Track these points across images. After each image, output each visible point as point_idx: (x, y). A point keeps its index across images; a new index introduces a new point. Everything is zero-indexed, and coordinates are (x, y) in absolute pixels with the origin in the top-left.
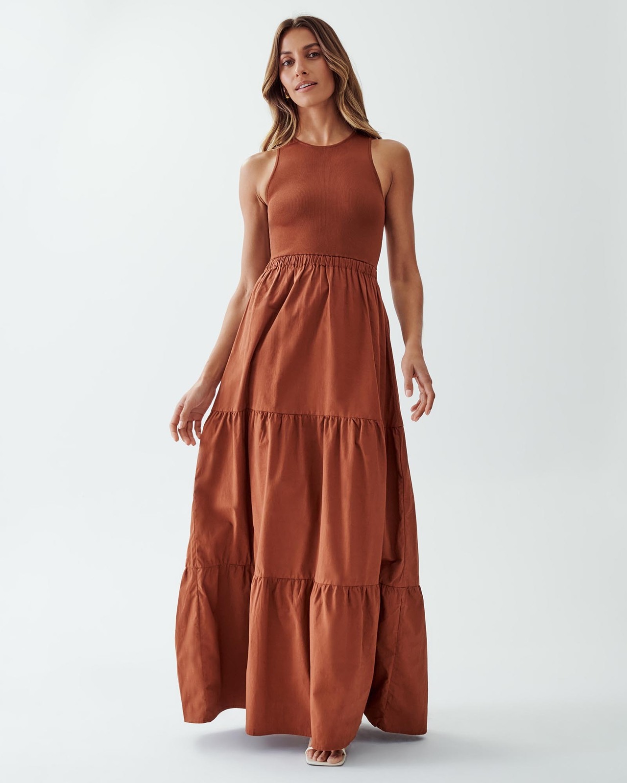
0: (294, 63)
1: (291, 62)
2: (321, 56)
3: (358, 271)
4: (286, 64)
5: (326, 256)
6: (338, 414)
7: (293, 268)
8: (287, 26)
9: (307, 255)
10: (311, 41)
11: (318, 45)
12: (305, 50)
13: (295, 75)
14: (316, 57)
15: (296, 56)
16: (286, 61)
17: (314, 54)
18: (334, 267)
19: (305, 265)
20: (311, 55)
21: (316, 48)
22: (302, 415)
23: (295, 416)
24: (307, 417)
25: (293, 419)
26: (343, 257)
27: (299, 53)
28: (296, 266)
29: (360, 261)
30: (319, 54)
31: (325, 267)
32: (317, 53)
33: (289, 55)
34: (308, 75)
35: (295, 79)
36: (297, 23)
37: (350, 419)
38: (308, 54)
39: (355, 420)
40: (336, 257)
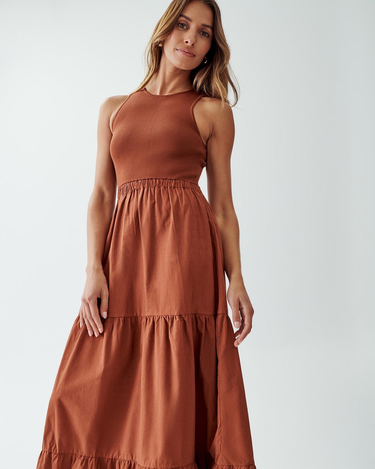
6: (153, 314)
10: (210, 23)
15: (193, 26)
22: (130, 317)
23: (124, 319)
24: (135, 318)
25: (122, 321)
27: (197, 26)
34: (194, 47)
37: (162, 317)
39: (165, 317)
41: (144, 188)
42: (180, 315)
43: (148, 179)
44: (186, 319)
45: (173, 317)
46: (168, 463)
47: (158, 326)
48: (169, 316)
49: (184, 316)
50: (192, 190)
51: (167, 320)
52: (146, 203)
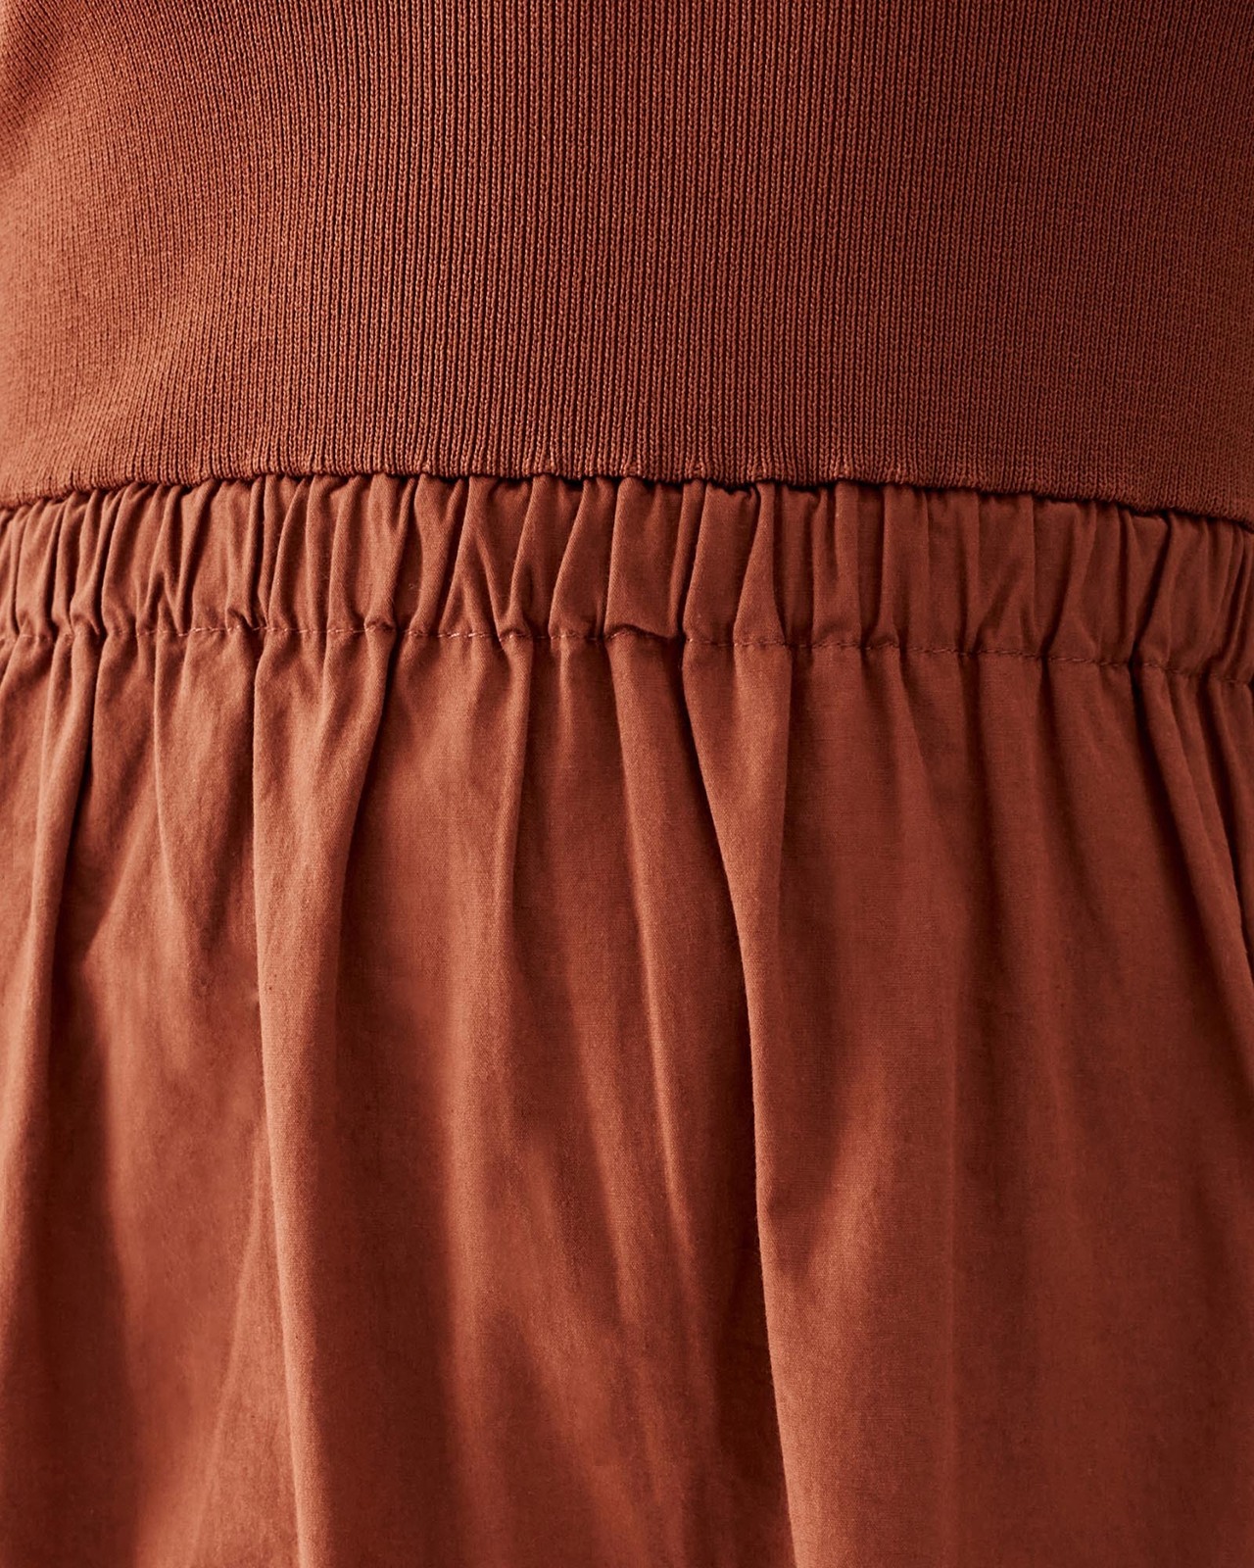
3: (1135, 664)
5: (676, 486)
7: (237, 679)
9: (401, 480)
18: (798, 640)
19: (395, 628)
26: (931, 490)
28: (271, 644)
29: (1163, 513)
31: (669, 649)
40: (831, 486)
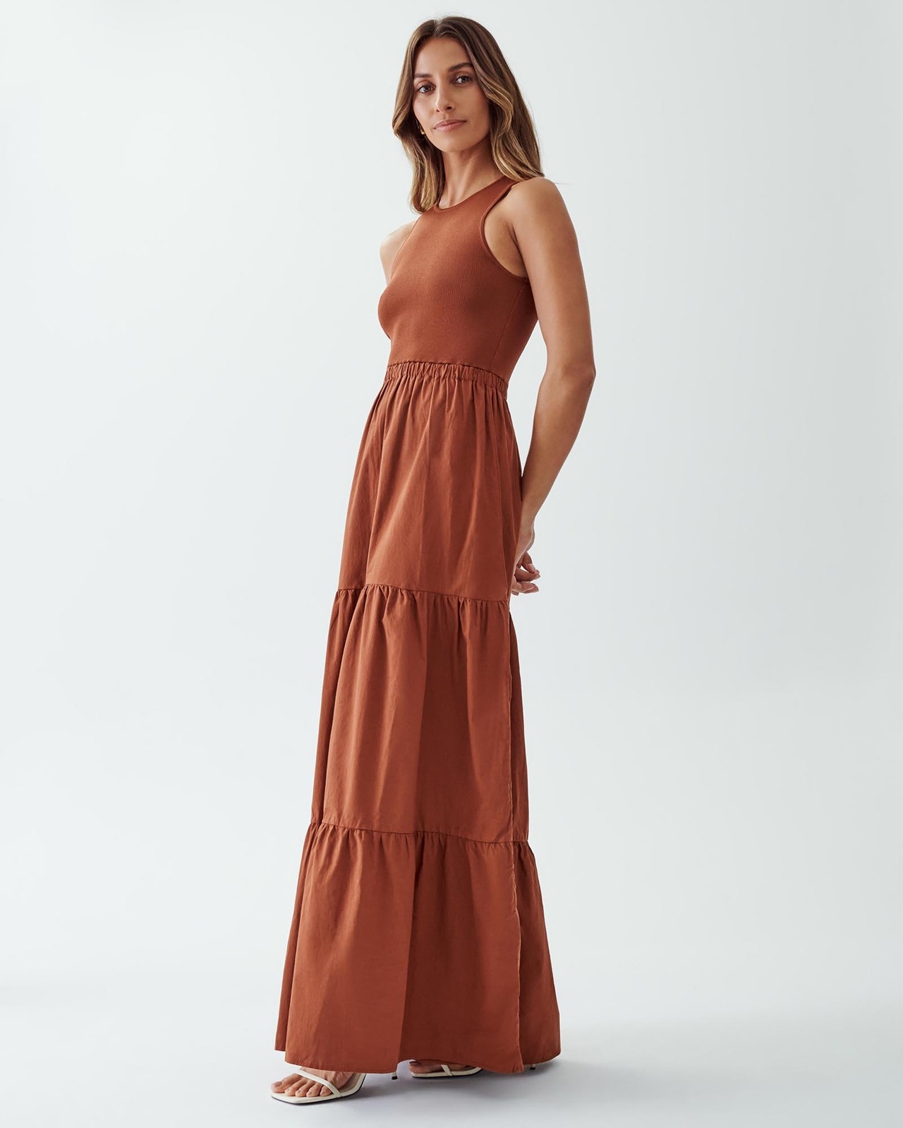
0: (434, 89)
1: (430, 88)
2: (474, 82)
4: (422, 90)
8: (427, 34)
10: (461, 59)
11: (471, 65)
12: (451, 73)
13: (435, 110)
14: (467, 84)
15: (438, 81)
16: (423, 86)
17: (464, 78)
20: (460, 80)
21: (467, 69)
27: (443, 77)
30: (471, 79)
32: (467, 77)
33: (428, 79)
34: (454, 109)
35: (435, 114)
36: (441, 32)
38: (454, 78)
41: (402, 377)
42: (409, 591)
43: (410, 362)
44: (417, 598)
45: (397, 591)
46: (355, 820)
47: (371, 600)
48: (390, 587)
49: (414, 593)
50: (474, 383)
51: (385, 593)
52: (398, 403)
